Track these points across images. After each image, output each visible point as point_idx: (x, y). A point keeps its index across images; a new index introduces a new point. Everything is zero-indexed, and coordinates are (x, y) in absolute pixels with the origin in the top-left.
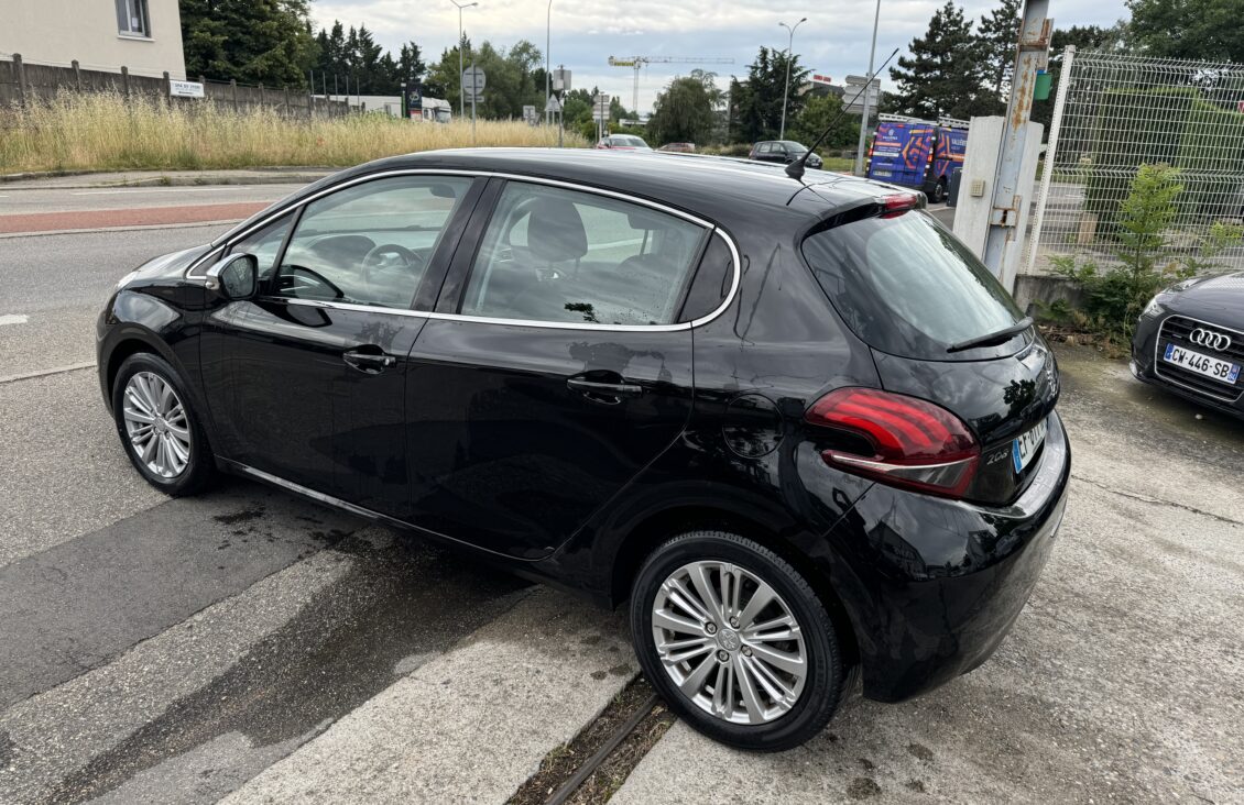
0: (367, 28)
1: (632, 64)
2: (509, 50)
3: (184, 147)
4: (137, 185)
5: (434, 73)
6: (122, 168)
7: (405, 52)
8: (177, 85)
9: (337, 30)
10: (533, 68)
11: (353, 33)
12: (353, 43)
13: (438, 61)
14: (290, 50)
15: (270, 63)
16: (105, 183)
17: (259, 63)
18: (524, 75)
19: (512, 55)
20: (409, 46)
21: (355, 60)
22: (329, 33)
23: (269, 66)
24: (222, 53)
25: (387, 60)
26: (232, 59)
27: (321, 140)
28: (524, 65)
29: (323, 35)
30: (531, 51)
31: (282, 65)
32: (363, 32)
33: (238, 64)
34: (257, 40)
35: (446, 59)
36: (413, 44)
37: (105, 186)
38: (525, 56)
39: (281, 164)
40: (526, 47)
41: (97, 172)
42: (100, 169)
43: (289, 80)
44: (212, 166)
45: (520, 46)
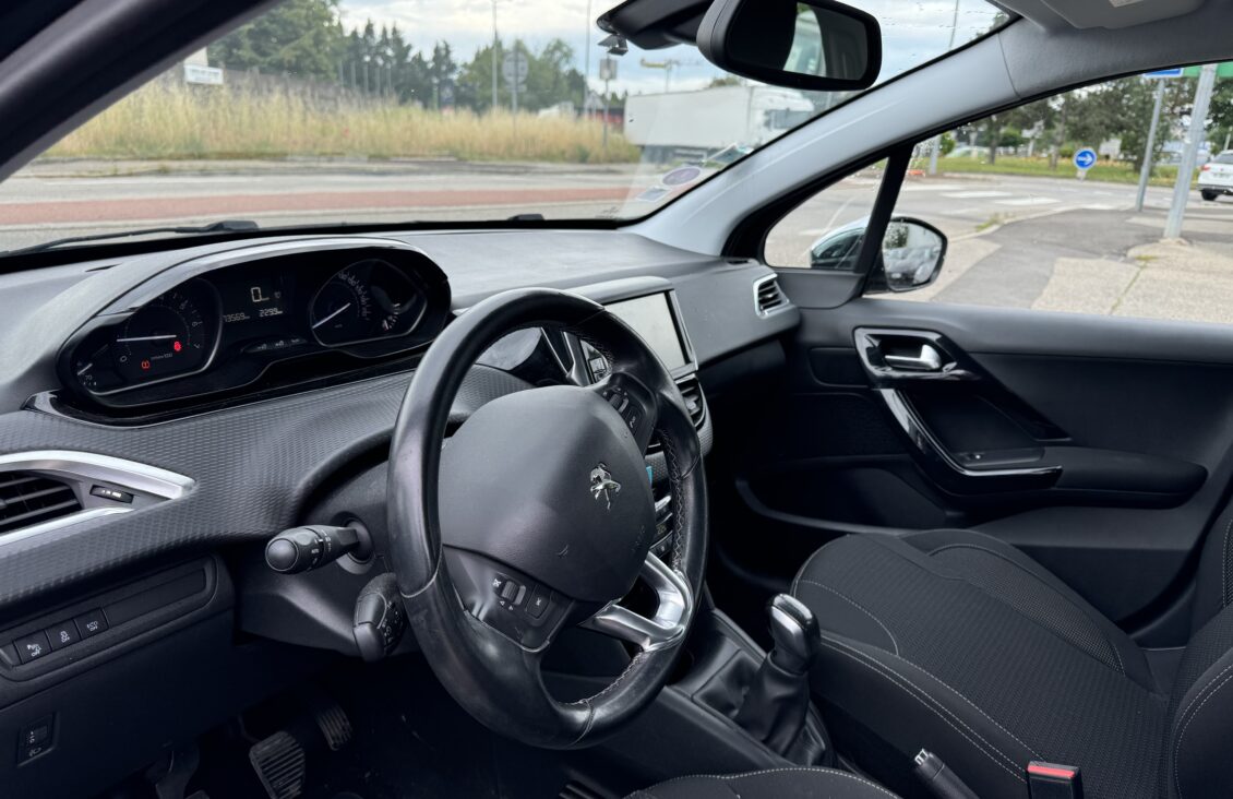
0: (398, 27)
1: (664, 66)
2: (543, 48)
3: (192, 134)
4: (130, 175)
5: (466, 72)
6: (118, 157)
7: (437, 50)
8: (194, 71)
9: (369, 29)
10: (565, 68)
11: (385, 32)
12: (385, 42)
13: (470, 59)
14: (318, 41)
15: (298, 53)
16: (91, 172)
17: (286, 53)
18: (557, 74)
19: (545, 53)
20: (442, 45)
21: (386, 58)
22: (361, 32)
23: (297, 57)
24: (247, 42)
25: (419, 60)
26: (257, 49)
27: (347, 131)
28: (557, 65)
29: (355, 34)
30: (565, 49)
31: (309, 55)
32: (395, 31)
33: (264, 54)
34: (284, 29)
35: (478, 58)
36: (445, 42)
37: (92, 175)
38: (558, 54)
39: (300, 154)
40: (559, 45)
41: (88, 159)
42: (91, 156)
43: (317, 71)
44: (222, 156)
45: (553, 44)
